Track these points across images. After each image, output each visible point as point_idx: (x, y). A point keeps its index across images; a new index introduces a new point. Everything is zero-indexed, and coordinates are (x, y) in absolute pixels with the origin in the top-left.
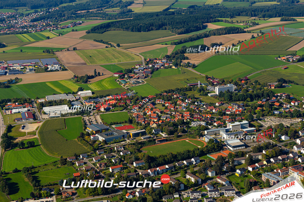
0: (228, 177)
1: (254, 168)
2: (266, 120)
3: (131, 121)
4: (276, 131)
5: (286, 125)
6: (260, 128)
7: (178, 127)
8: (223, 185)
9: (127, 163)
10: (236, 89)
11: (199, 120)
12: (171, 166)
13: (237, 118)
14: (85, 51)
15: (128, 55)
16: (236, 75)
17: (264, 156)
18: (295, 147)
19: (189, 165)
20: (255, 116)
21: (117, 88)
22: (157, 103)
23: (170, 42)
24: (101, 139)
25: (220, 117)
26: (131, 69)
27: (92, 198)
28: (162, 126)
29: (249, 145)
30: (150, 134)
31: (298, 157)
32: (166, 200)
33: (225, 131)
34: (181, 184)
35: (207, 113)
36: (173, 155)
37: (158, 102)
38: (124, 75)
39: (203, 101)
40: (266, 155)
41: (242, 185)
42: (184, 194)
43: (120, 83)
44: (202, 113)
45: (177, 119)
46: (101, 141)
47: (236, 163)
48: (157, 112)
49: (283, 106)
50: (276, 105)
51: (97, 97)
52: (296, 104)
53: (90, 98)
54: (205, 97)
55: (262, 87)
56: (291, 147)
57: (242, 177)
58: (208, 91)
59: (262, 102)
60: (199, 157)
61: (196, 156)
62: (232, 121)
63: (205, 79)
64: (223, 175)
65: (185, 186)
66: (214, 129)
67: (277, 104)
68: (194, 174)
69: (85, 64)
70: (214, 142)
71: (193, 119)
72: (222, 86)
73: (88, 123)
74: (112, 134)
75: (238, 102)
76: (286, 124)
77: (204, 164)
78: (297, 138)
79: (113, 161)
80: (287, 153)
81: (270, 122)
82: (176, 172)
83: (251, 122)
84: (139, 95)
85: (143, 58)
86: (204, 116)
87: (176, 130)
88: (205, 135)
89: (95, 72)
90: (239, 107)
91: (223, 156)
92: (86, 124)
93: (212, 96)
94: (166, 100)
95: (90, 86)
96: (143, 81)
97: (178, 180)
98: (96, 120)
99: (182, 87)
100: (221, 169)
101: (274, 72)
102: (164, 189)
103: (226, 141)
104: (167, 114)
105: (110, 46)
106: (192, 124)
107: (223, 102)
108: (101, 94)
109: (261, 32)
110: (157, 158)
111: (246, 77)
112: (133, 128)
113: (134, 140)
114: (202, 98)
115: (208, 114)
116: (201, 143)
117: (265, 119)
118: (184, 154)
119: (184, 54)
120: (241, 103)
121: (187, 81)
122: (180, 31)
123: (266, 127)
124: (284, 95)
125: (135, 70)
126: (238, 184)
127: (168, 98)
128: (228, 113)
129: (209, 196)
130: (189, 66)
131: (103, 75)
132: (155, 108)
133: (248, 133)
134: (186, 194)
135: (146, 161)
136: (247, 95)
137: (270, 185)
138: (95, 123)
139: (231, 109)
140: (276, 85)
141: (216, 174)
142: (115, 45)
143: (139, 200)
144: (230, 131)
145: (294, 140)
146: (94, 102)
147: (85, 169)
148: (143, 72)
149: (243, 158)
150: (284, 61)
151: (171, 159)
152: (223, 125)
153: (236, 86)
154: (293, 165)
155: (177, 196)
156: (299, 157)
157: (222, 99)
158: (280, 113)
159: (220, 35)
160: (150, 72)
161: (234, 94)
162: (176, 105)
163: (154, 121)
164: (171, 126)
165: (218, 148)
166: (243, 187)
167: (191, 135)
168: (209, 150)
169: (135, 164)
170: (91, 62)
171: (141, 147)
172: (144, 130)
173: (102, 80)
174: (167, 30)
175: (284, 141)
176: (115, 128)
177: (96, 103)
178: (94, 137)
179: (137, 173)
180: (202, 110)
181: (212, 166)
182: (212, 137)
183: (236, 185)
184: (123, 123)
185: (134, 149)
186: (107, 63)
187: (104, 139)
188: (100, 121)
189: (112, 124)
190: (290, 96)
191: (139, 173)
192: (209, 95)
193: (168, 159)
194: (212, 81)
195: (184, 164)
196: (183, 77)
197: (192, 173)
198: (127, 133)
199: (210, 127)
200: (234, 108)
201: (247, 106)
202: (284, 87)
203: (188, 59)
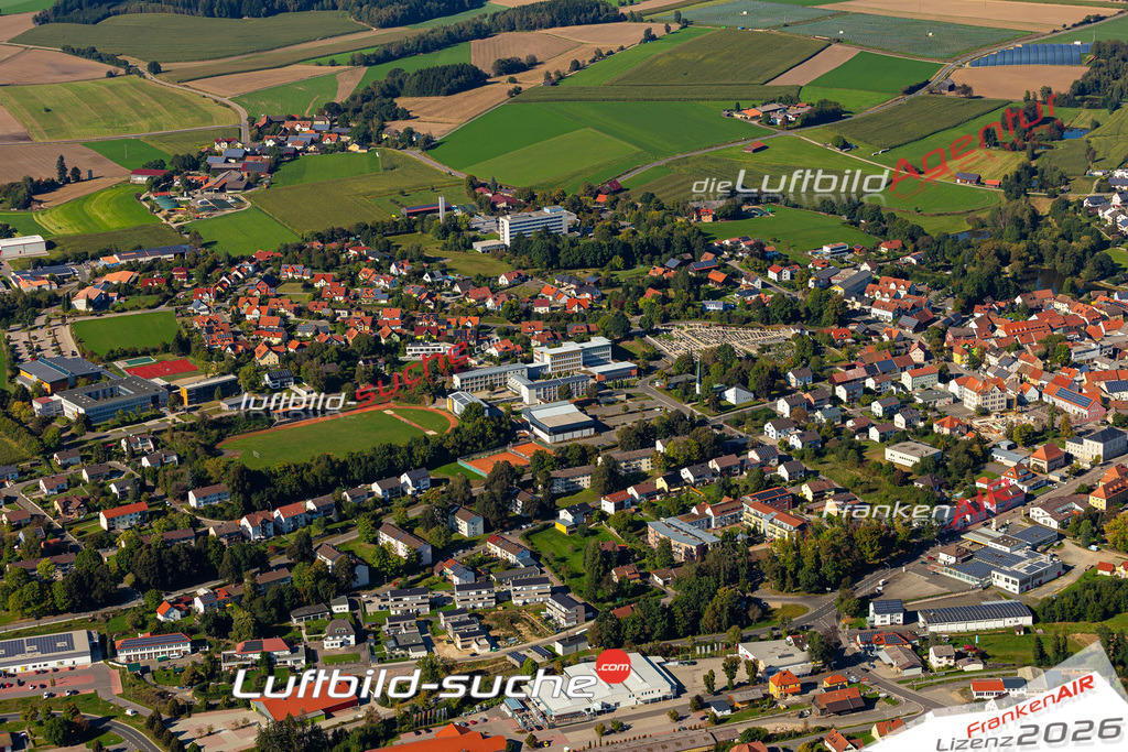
0: (527, 536)
1: (622, 503)
2: (675, 335)
3: (184, 346)
4: (708, 374)
5: (744, 351)
6: (652, 364)
7: (355, 365)
8: (509, 566)
9: (166, 496)
10: (575, 226)
11: (435, 337)
12: (326, 503)
13: (572, 328)
14: (29, 89)
15: (188, 105)
16: (579, 173)
17: (660, 460)
18: (769, 427)
19: (390, 500)
20: (635, 320)
21: (142, 227)
22: (284, 277)
23: (347, 57)
24: (71, 410)
25: (511, 324)
26: (195, 155)
27: (32, 624)
28: (298, 361)
29: (608, 422)
30: (252, 388)
31: (777, 460)
32: (302, 624)
33: (526, 375)
34: (357, 564)
35: (465, 312)
36: (332, 464)
37: (290, 275)
38: (169, 178)
39: (452, 270)
40: (666, 457)
41: (577, 563)
42: (370, 602)
43: (152, 208)
44: (447, 312)
45: (356, 333)
46: (72, 418)
47: (558, 488)
48: (283, 310)
49: (739, 285)
50: (713, 281)
51: (65, 261)
52: (786, 275)
53: (38, 263)
54: (461, 255)
55: (668, 218)
56: (756, 428)
57: (577, 535)
58: (472, 234)
59: (665, 272)
60: (429, 469)
61: (418, 464)
62: (554, 340)
63: (464, 190)
64: (511, 528)
65: (373, 571)
66: (488, 369)
67: (718, 276)
68: (407, 528)
69: (27, 138)
70: (483, 413)
71: (413, 334)
72: (523, 216)
73: (26, 356)
74: (112, 393)
75: (579, 273)
76: (745, 348)
77: (443, 492)
78: (779, 396)
79: (114, 490)
80: (740, 448)
81: (688, 340)
82: (343, 523)
83: (620, 341)
84: (219, 250)
85: (244, 115)
86: (453, 321)
87: (347, 374)
88: (456, 391)
89: (62, 168)
90: (581, 287)
91: (513, 463)
92: (16, 358)
93: (486, 251)
94: (318, 268)
95: (40, 219)
96: (238, 200)
97: (350, 552)
98: (56, 343)
99: (378, 220)
100: (503, 509)
101: (714, 164)
102: (296, 584)
103: (528, 411)
104: (320, 317)
105: (122, 71)
106: (409, 353)
107: (523, 273)
108: (81, 250)
109: (678, 18)
110: (276, 476)
111: (613, 182)
112: (191, 370)
113: (196, 413)
114: (450, 259)
115: (467, 315)
116: (438, 419)
117: (670, 331)
118: (372, 459)
119: (395, 100)
120: (588, 275)
121: (401, 199)
122: (385, 13)
123: (673, 359)
124: (744, 246)
125: (210, 160)
126: (563, 560)
127: (325, 259)
128: (541, 310)
129: (458, 607)
130: (412, 143)
131: (91, 178)
132: (278, 296)
133: (608, 380)
134: (378, 602)
135: (234, 488)
136: (612, 245)
137: (672, 559)
138: (50, 354)
139: (551, 299)
140: (718, 210)
141: (488, 529)
142: (143, 66)
143: (204, 626)
144: (544, 377)
145: (768, 404)
146: (52, 278)
147: (9, 522)
148: (240, 166)
149: (585, 468)
150: (755, 122)
151: (327, 479)
152: (518, 353)
153: (577, 213)
154: (758, 490)
155: (341, 608)
156: (779, 464)
157: (524, 260)
158: (725, 309)
159: (533, 28)
160: (266, 168)
161: (566, 242)
162: (353, 283)
163: (269, 344)
164: (332, 361)
165: (498, 437)
166: (581, 570)
167: (402, 391)
168: (467, 444)
169: (193, 500)
170: (48, 132)
171: (220, 438)
172: (232, 377)
173: (86, 198)
174: (339, 12)
175: (734, 406)
176: (128, 370)
177: (60, 282)
178: (46, 405)
179: (200, 530)
180: (448, 300)
181: (472, 500)
182: (479, 397)
183: (555, 563)
184: (155, 351)
185: (193, 445)
186: (109, 135)
187: (82, 411)
188: (70, 345)
189: (116, 358)
190: (766, 249)
191: (208, 531)
192: (478, 246)
193: (316, 477)
194: (490, 195)
195: (372, 494)
196: (385, 184)
197: (402, 526)
198: (168, 387)
199: (473, 362)
200: (562, 293)
201: (611, 284)
202: (748, 215)
203: (408, 117)
